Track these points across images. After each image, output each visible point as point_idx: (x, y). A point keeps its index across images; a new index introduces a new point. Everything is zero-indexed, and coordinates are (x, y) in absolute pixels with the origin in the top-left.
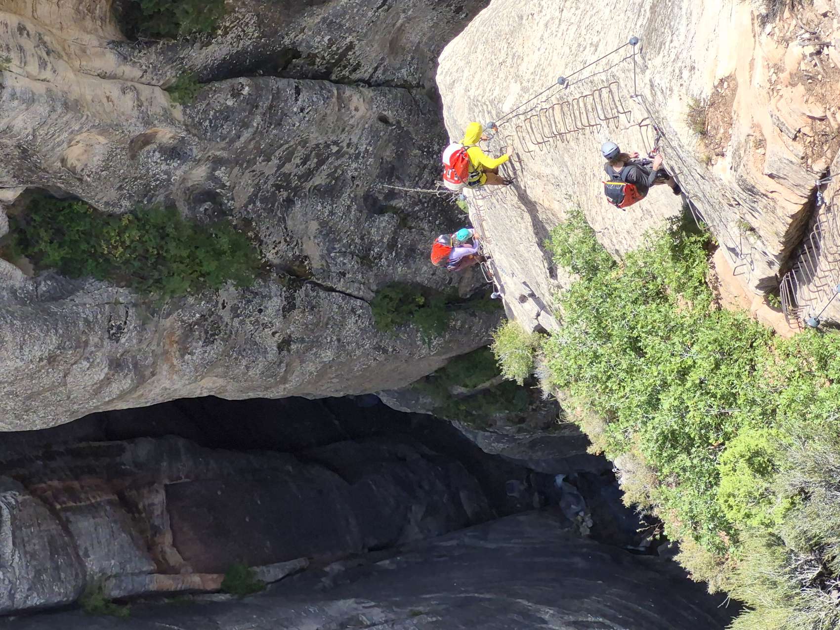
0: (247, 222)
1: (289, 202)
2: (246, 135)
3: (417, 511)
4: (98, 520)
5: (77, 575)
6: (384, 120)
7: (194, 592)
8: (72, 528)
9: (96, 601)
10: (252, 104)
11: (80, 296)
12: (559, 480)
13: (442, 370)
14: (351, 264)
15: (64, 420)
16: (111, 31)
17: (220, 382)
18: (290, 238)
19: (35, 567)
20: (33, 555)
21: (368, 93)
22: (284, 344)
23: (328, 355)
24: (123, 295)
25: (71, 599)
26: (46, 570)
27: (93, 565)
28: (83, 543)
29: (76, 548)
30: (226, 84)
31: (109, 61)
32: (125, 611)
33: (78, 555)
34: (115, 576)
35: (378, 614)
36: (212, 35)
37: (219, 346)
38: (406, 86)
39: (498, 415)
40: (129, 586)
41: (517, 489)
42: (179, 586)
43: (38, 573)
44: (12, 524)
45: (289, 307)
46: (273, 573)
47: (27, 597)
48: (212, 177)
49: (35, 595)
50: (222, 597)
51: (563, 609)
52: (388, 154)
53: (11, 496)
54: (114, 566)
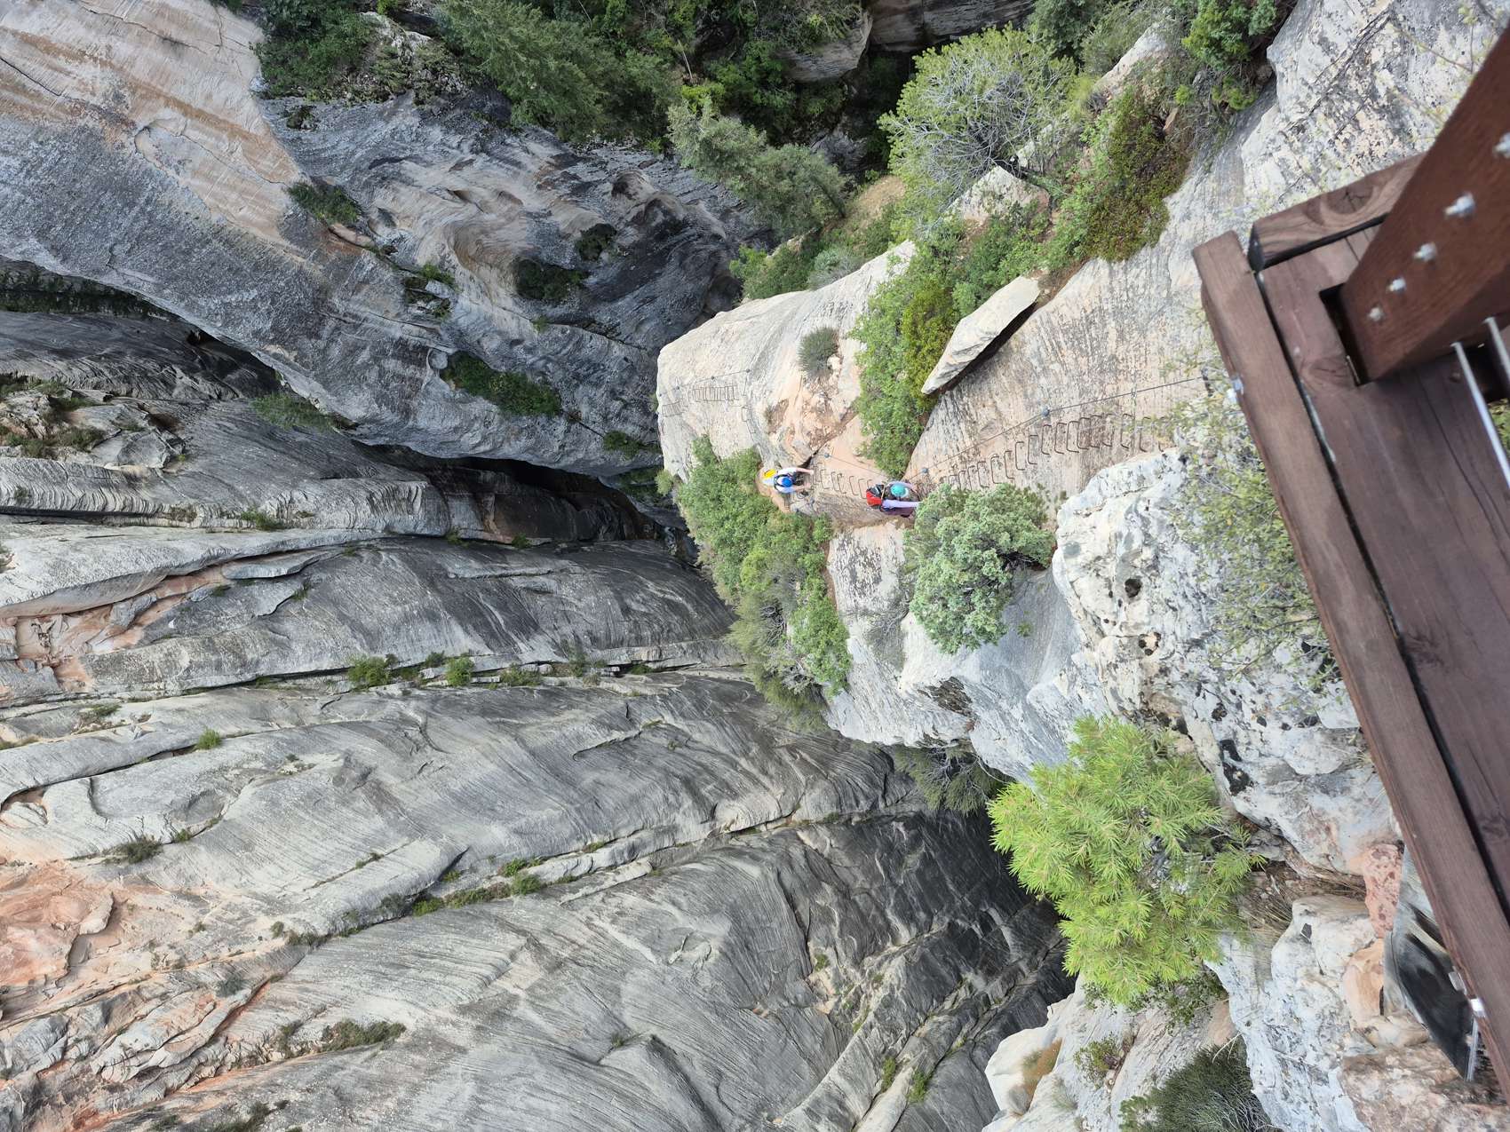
0: (557, 390)
1: (577, 386)
2: (564, 351)
3: (604, 529)
4: (462, 503)
5: (447, 524)
6: (626, 359)
7: (498, 543)
8: (449, 503)
9: (453, 537)
10: (570, 338)
11: (474, 405)
12: (667, 529)
13: (628, 473)
14: (599, 419)
15: (455, 456)
16: (512, 289)
17: (530, 456)
18: (574, 400)
19: (428, 517)
20: (429, 511)
21: (623, 347)
22: (562, 446)
23: (580, 456)
24: (494, 408)
25: (442, 534)
26: (433, 519)
27: (455, 522)
28: (453, 511)
29: (449, 513)
30: (560, 326)
31: (509, 303)
32: (466, 545)
33: (449, 516)
34: (465, 529)
35: (578, 569)
36: (558, 303)
37: (533, 440)
38: (639, 347)
39: (647, 497)
40: (470, 534)
41: (648, 529)
42: (492, 539)
43: (430, 520)
44: (421, 497)
45: (568, 431)
46: (536, 542)
47: (422, 529)
48: (545, 366)
49: (426, 529)
50: (511, 548)
51: (657, 584)
52: (625, 375)
53: (424, 484)
54: (465, 524)
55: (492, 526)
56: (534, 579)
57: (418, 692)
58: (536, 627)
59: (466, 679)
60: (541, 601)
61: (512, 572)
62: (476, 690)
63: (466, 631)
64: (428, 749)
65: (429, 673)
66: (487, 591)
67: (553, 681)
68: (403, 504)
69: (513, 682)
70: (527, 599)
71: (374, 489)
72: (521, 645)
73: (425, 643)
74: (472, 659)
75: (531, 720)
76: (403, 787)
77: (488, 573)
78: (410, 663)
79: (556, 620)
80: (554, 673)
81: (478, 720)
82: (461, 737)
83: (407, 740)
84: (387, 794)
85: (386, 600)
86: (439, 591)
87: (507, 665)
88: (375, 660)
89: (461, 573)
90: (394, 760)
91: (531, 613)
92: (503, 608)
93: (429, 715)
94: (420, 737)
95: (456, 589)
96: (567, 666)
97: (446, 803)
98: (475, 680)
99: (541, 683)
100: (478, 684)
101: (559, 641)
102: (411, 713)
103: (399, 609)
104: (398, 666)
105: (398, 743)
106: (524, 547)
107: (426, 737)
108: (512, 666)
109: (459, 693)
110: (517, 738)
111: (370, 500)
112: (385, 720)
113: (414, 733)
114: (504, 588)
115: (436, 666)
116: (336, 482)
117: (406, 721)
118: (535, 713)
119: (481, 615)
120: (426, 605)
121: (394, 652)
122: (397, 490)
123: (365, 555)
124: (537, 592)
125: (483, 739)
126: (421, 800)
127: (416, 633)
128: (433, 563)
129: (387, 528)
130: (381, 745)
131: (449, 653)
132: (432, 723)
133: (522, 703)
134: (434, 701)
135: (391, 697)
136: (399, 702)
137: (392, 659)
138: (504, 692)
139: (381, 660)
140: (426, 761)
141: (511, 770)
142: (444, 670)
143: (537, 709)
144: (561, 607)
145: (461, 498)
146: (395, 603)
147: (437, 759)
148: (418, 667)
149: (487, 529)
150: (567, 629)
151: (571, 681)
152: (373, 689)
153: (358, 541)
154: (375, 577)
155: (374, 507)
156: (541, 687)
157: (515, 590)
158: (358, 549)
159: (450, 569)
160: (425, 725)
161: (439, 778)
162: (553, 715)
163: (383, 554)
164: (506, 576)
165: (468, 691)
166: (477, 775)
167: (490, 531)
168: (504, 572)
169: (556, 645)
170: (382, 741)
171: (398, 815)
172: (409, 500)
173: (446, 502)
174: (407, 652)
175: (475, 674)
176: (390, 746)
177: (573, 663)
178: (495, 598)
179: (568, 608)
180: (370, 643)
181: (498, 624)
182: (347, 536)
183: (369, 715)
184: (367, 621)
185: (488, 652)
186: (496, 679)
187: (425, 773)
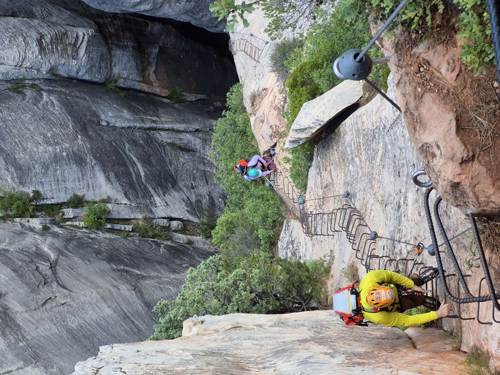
4: (125, 53)
5: (108, 72)
7: (155, 95)
8: (112, 52)
9: (112, 85)
19: (91, 64)
20: (92, 59)
25: (102, 81)
26: (95, 67)
27: (116, 70)
28: (115, 60)
29: (111, 61)
32: (122, 94)
33: (111, 64)
34: (124, 78)
40: (129, 84)
42: (150, 91)
43: (91, 67)
44: (87, 43)
46: (191, 97)
47: (84, 75)
49: (87, 75)
50: (166, 101)
53: (91, 31)
54: (125, 74)
55: (152, 77)
56: (181, 136)
57: (56, 229)
58: (174, 184)
59: (100, 224)
60: (183, 158)
61: (161, 126)
62: (108, 235)
63: (108, 179)
64: (55, 284)
65: (69, 213)
66: (134, 142)
67: (182, 238)
68: (69, 49)
69: (144, 234)
70: (170, 154)
71: (44, 31)
72: (157, 199)
73: (70, 185)
74: (109, 206)
75: (153, 274)
76: (26, 315)
77: (138, 125)
78: (53, 201)
79: (194, 179)
80: (184, 230)
81: (104, 265)
82: (86, 278)
83: (37, 274)
84: (12, 320)
85: (40, 139)
86: (89, 137)
87: (140, 216)
88: (23, 194)
89: (113, 121)
90: (22, 290)
91: (172, 169)
92: (146, 161)
93: (60, 252)
94: (49, 273)
95: (105, 137)
96: (197, 225)
97: (61, 337)
98: (109, 226)
99: (171, 239)
100: (111, 230)
101: (193, 200)
102: (46, 249)
103: (50, 149)
104: (41, 202)
105: (29, 274)
106: (179, 102)
107: (55, 273)
108: (145, 219)
109: (92, 236)
110: (135, 288)
111: (40, 42)
112: (22, 251)
113: (44, 267)
114: (150, 141)
115: (76, 207)
116: (13, 21)
117: (40, 255)
118: (158, 267)
119: (124, 164)
120: (75, 148)
121: (40, 189)
122: (65, 34)
123: (29, 93)
124: (181, 148)
125: (104, 284)
126: (41, 331)
127: (62, 173)
128: (89, 108)
129: (52, 70)
130: (13, 274)
131: (89, 197)
132: (63, 261)
133: (147, 256)
134: (69, 240)
135: (32, 230)
136: (37, 237)
137: (37, 195)
138: (134, 242)
139: (28, 195)
140: (51, 295)
141: (125, 317)
142: (83, 212)
143: (160, 263)
144: (202, 167)
145: (124, 48)
146: (48, 143)
147: (60, 295)
148: (61, 205)
149: (145, 80)
150: (203, 190)
151: (199, 240)
152: (17, 220)
153: (24, 79)
154: (33, 116)
155: (42, 49)
156: (169, 243)
157: (161, 145)
158: (23, 86)
159: (103, 117)
160: (56, 262)
161: (60, 313)
162: (174, 271)
163: (44, 94)
164: (155, 129)
165: (102, 235)
166: (94, 316)
167: (149, 83)
168: (154, 125)
169: (189, 204)
170: (15, 271)
171: (18, 340)
172: (75, 46)
173: (110, 50)
174: (51, 190)
175: (111, 220)
176: (21, 276)
177: (203, 224)
178: (140, 150)
179: (208, 169)
180: (20, 178)
181: (139, 176)
182: (14, 73)
183: (10, 244)
184: (21, 157)
185: (125, 201)
186: (129, 228)
187: (48, 306)
